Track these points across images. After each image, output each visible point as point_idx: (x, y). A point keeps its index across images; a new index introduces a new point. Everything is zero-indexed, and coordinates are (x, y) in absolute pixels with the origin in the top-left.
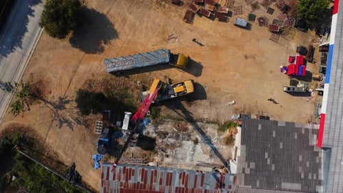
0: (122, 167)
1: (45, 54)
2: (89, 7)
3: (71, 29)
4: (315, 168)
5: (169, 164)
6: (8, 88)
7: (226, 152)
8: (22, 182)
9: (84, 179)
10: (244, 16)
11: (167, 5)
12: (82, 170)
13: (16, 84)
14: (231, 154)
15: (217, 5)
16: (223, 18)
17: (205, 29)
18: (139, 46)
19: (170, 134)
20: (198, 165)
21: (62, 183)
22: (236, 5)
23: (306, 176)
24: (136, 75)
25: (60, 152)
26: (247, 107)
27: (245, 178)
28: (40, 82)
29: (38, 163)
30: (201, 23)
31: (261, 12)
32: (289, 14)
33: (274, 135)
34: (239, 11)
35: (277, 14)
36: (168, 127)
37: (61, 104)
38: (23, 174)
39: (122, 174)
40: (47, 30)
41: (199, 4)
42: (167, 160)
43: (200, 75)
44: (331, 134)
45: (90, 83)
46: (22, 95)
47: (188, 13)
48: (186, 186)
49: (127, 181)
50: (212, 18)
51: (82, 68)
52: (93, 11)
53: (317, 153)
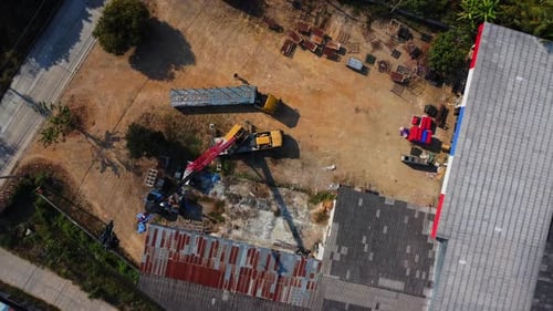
0: (174, 231)
1: (94, 73)
2: (161, 19)
3: (133, 45)
4: (426, 264)
5: (238, 238)
6: (41, 109)
7: (315, 232)
8: (39, 238)
9: (121, 245)
10: (360, 56)
11: (262, 30)
12: (121, 232)
13: (52, 106)
14: (322, 236)
15: (327, 38)
16: (334, 55)
17: (307, 67)
18: (218, 78)
19: (243, 199)
20: (275, 245)
21: (92, 247)
22: (351, 40)
23: (413, 274)
24: (210, 115)
25: (96, 205)
26: (351, 175)
27: (333, 266)
28: (83, 108)
29: (64, 214)
30: (304, 58)
31: (383, 55)
32: (421, 61)
33: (378, 215)
34: (356, 49)
35: (405, 59)
36: (243, 189)
37: (107, 141)
38: (41, 229)
39: (173, 241)
40: (102, 42)
41: (304, 33)
42: (237, 233)
43: (295, 126)
44: (450, 222)
45: (147, 117)
46: (57, 121)
47: (287, 43)
48: (255, 267)
49: (178, 250)
50: (318, 53)
51: (142, 97)
52: (166, 25)
53: (431, 246)
